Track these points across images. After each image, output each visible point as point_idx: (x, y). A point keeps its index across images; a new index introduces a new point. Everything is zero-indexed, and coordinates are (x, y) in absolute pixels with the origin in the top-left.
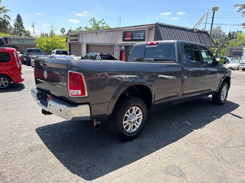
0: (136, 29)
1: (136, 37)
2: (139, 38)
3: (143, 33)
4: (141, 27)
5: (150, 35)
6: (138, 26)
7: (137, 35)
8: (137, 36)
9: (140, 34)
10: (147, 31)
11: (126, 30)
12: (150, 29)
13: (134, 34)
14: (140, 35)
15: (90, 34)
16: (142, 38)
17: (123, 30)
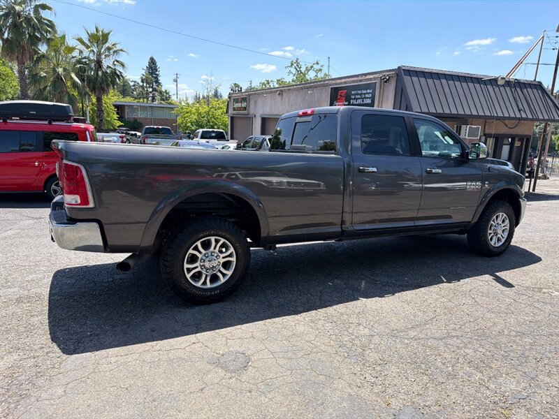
0: (357, 81)
1: (357, 99)
2: (363, 101)
3: (371, 91)
4: (368, 77)
5: (385, 94)
6: (362, 75)
7: (358, 94)
8: (358, 97)
9: (365, 92)
10: (378, 85)
11: (336, 84)
12: (386, 82)
13: (353, 93)
14: (365, 94)
15: (269, 96)
16: (369, 101)
17: (331, 85)
